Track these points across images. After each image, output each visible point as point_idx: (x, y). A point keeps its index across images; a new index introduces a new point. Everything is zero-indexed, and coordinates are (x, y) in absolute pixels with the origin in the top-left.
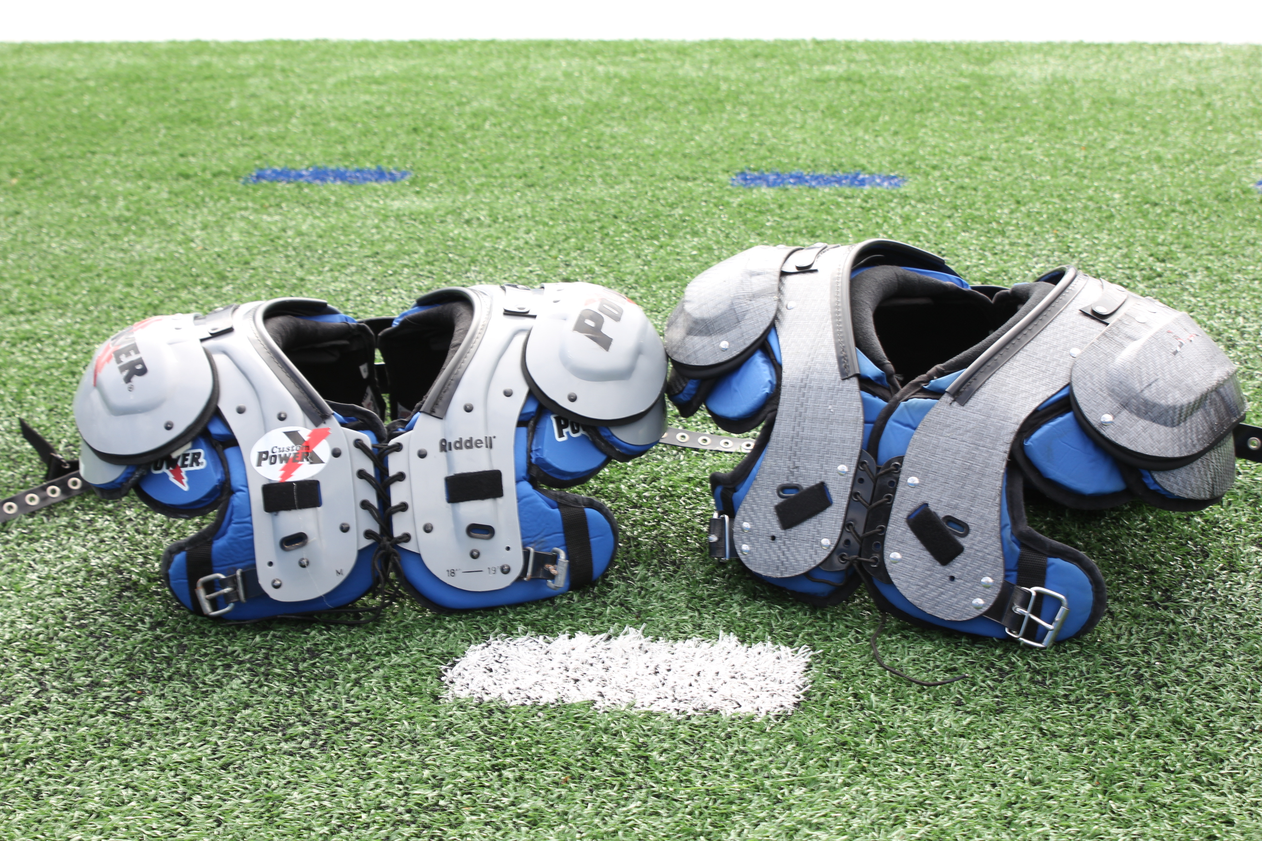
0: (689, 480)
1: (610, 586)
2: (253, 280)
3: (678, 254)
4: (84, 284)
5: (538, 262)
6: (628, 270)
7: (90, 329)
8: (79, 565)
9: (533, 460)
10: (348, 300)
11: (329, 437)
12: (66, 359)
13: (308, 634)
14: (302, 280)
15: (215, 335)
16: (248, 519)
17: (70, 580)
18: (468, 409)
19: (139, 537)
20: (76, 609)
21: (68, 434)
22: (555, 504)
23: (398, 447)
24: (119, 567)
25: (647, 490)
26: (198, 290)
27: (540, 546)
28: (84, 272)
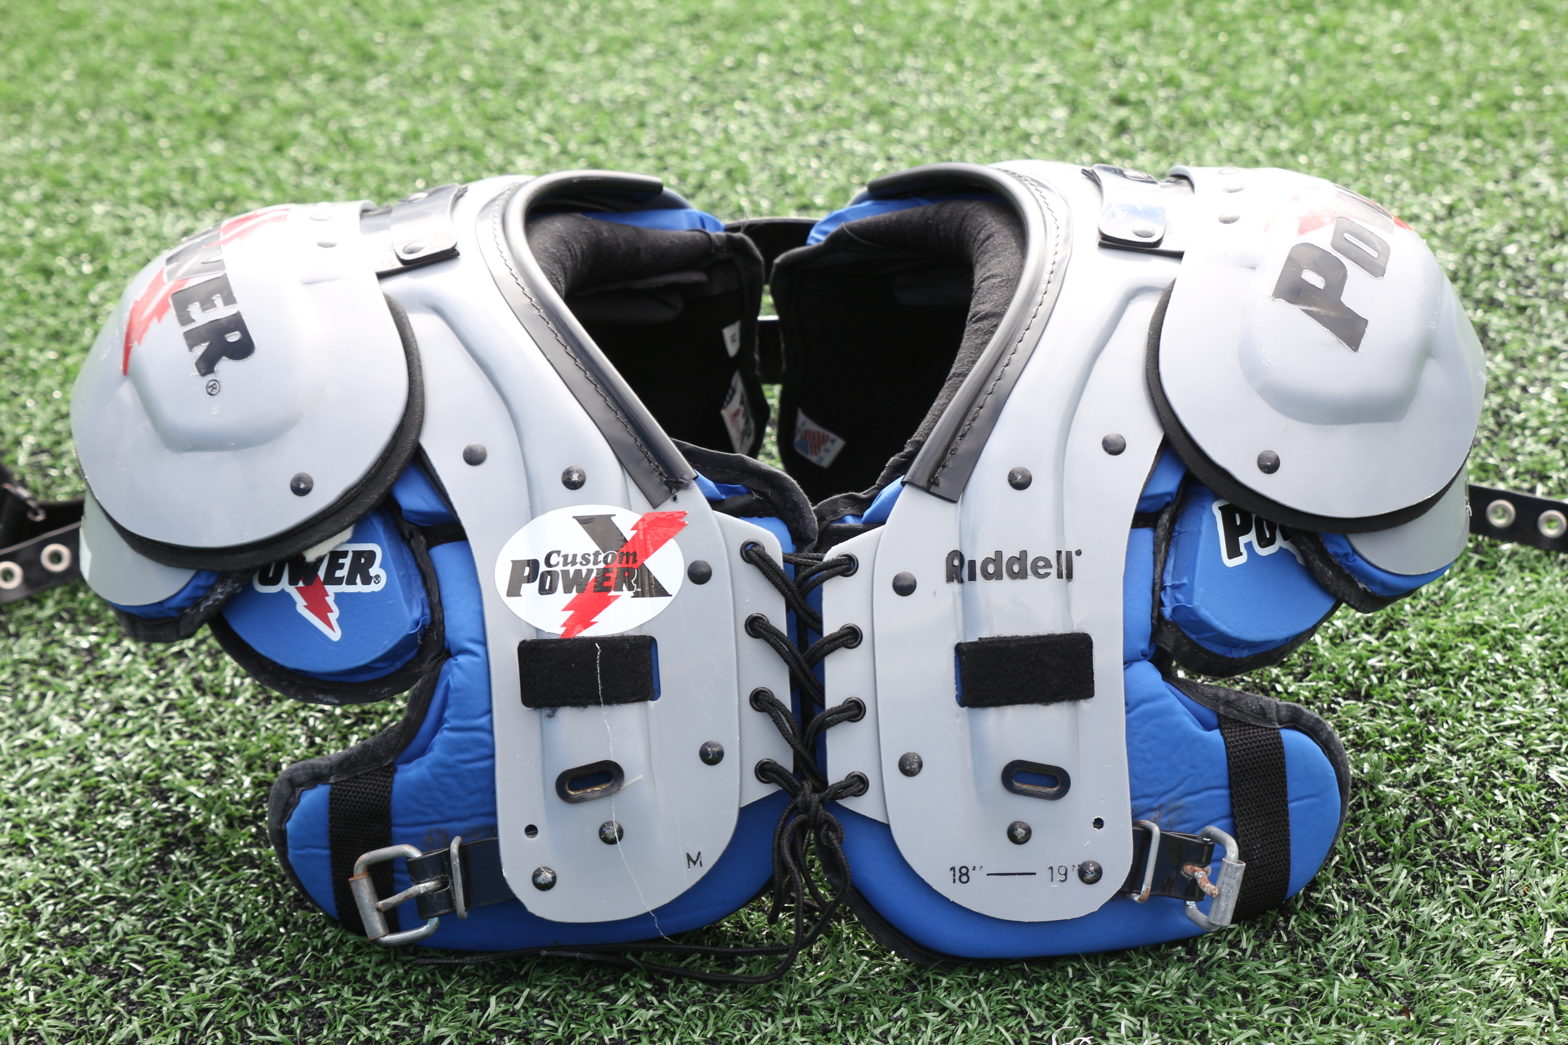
0: (1475, 631)
1: (1326, 915)
2: (433, 67)
3: (1363, 49)
4: (66, 56)
5: (1054, 55)
6: (1257, 84)
7: (83, 166)
8: (66, 770)
9: (1167, 612)
10: (642, 125)
11: (683, 533)
12: (32, 235)
13: (612, 999)
14: (538, 70)
15: (411, 266)
16: (483, 721)
17: (46, 808)
18: (1020, 482)
19: (203, 702)
20: (60, 890)
21: (38, 424)
22: (1214, 720)
23: (847, 566)
24: (157, 780)
25: (1374, 652)
26: (314, 83)
27: (1172, 817)
28: (63, 28)
